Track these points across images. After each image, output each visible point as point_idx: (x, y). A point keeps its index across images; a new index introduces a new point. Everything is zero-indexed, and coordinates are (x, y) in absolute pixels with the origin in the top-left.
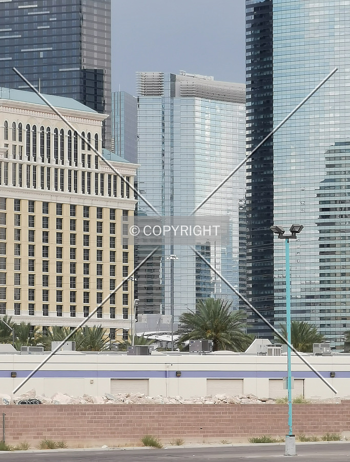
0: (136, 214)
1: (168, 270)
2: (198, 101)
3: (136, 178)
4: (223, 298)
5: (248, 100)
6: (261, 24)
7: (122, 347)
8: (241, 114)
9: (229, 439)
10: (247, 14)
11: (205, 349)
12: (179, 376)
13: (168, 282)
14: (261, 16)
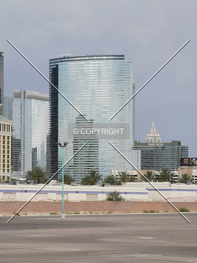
0: (12, 138)
1: (22, 157)
2: (33, 100)
3: (12, 125)
4: (41, 166)
5: (50, 100)
6: (54, 75)
7: (7, 182)
8: (47, 105)
9: (43, 213)
10: (50, 71)
11: (35, 183)
12: (26, 192)
13: (22, 161)
14: (54, 72)
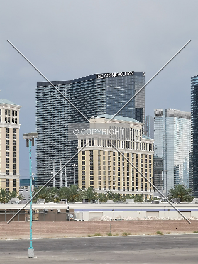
0: (154, 156)
1: (165, 175)
2: (175, 118)
3: (154, 144)
4: (184, 184)
5: (192, 118)
6: (196, 92)
7: (150, 201)
8: (189, 122)
9: (186, 232)
10: (192, 89)
11: (178, 201)
12: (169, 211)
13: (165, 179)
14: (196, 89)
